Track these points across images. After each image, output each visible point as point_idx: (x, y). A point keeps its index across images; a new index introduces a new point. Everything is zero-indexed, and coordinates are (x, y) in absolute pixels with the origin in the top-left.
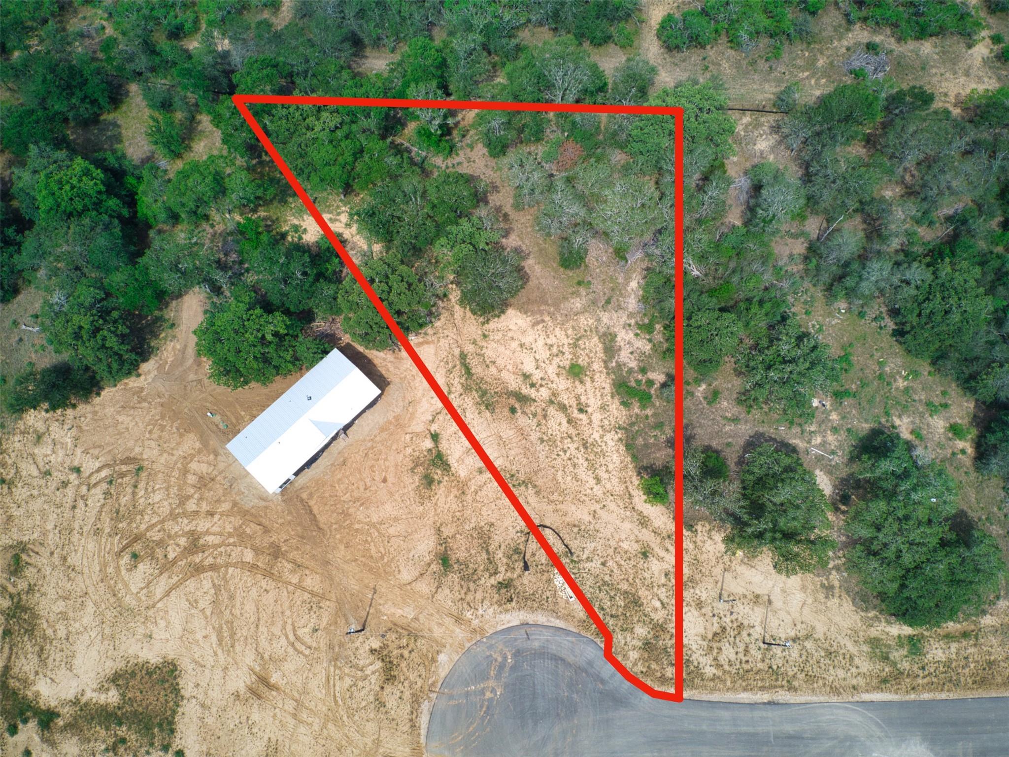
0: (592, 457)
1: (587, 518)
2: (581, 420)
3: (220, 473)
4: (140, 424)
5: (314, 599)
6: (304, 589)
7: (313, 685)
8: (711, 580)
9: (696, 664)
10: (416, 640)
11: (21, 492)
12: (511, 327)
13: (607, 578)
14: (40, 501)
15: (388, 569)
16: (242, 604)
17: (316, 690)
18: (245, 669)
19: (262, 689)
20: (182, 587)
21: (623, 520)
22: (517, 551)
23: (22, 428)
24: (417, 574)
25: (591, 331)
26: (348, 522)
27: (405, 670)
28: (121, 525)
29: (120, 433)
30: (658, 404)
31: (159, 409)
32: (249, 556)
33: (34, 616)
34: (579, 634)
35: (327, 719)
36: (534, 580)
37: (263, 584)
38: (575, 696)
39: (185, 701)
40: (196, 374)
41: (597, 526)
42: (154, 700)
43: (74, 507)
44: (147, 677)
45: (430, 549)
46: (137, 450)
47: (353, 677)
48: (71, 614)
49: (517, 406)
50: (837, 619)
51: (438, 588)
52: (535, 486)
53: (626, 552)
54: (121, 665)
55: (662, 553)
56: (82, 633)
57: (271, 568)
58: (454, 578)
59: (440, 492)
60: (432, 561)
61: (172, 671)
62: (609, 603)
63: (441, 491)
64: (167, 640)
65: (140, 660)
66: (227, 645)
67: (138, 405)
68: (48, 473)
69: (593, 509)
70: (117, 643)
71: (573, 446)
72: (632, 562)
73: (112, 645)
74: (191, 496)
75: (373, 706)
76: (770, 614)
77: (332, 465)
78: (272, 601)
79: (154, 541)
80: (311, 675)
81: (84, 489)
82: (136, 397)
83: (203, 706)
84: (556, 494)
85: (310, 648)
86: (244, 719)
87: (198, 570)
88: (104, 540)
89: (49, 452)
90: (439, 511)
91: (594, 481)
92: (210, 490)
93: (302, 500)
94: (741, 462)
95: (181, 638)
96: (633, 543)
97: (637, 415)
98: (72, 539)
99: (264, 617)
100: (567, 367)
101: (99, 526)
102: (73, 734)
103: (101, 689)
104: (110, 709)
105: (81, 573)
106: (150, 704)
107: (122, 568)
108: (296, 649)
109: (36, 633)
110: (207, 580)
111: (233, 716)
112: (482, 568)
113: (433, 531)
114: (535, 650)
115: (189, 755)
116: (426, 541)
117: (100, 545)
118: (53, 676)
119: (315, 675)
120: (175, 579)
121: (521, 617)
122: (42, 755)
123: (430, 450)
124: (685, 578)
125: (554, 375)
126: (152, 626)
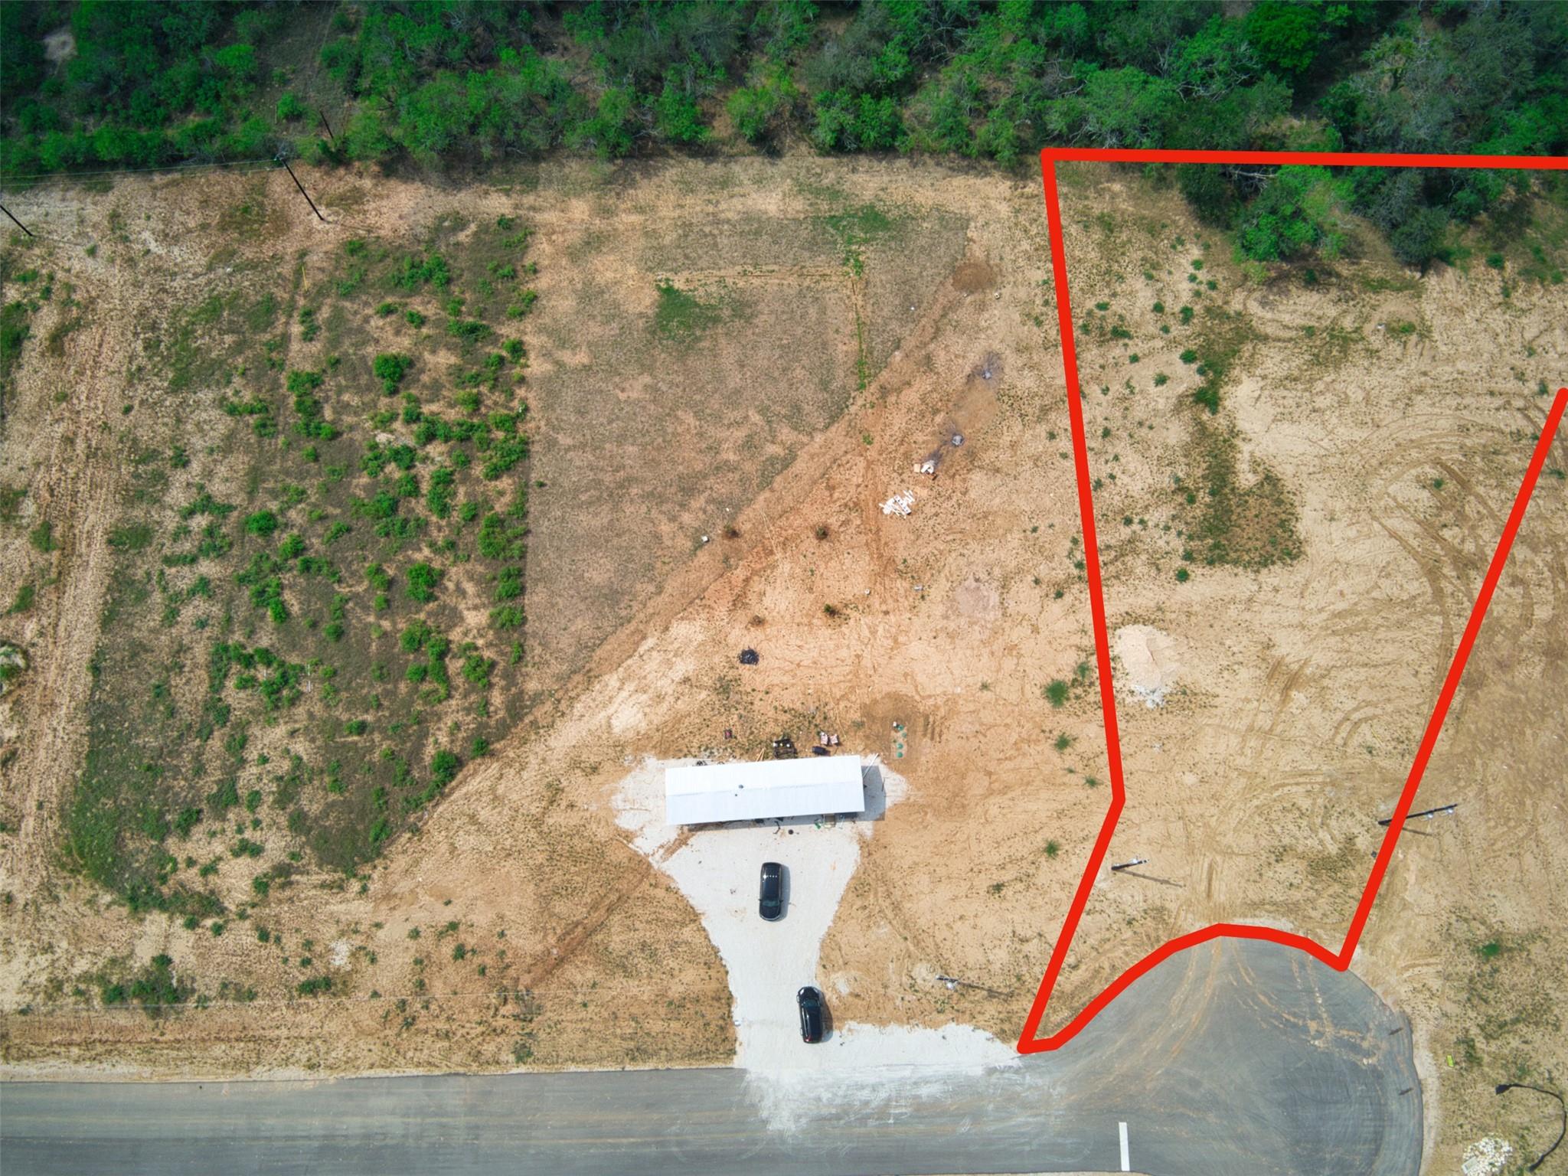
7: (1295, 753)
11: (1497, 320)
14: (1492, 347)
16: (1394, 641)
17: (1289, 758)
18: (1305, 654)
19: (1282, 679)
20: (1405, 554)
22: (1524, 1071)
26: (1532, 788)
27: (1331, 891)
28: (1478, 459)
33: (1338, 364)
35: (1252, 776)
36: (1484, 1102)
37: (1425, 668)
39: (1253, 576)
42: (1248, 534)
43: (1492, 394)
44: (1277, 521)
45: (1508, 925)
47: (1313, 812)
48: (1347, 411)
54: (1289, 484)
56: (1325, 428)
58: (1470, 965)
60: (1489, 927)
61: (1289, 554)
64: (1331, 542)
65: (1299, 510)
66: (1334, 624)
68: (1531, 352)
70: (1318, 476)
73: (1316, 469)
75: (1276, 843)
78: (1403, 683)
79: (1463, 507)
80: (1308, 748)
81: (1520, 403)
83: (1250, 600)
85: (1345, 744)
86: (1239, 658)
87: (1433, 573)
88: (1454, 439)
95: (1336, 561)
98: (1448, 398)
99: (1379, 674)
101: (1472, 430)
102: (1192, 434)
103: (1255, 463)
104: (1231, 478)
105: (1405, 416)
106: (1243, 530)
107: (1419, 470)
108: (1340, 724)
109: (1316, 368)
110: (1419, 587)
111: (1241, 643)
112: (1491, 1012)
113: (1533, 926)
114: (1386, 1104)
115: (1184, 588)
116: (1517, 916)
117: (1446, 436)
118: (1263, 399)
119: (1309, 754)
120: (1415, 543)
121: (1430, 1080)
122: (1163, 398)
126: (1346, 519)
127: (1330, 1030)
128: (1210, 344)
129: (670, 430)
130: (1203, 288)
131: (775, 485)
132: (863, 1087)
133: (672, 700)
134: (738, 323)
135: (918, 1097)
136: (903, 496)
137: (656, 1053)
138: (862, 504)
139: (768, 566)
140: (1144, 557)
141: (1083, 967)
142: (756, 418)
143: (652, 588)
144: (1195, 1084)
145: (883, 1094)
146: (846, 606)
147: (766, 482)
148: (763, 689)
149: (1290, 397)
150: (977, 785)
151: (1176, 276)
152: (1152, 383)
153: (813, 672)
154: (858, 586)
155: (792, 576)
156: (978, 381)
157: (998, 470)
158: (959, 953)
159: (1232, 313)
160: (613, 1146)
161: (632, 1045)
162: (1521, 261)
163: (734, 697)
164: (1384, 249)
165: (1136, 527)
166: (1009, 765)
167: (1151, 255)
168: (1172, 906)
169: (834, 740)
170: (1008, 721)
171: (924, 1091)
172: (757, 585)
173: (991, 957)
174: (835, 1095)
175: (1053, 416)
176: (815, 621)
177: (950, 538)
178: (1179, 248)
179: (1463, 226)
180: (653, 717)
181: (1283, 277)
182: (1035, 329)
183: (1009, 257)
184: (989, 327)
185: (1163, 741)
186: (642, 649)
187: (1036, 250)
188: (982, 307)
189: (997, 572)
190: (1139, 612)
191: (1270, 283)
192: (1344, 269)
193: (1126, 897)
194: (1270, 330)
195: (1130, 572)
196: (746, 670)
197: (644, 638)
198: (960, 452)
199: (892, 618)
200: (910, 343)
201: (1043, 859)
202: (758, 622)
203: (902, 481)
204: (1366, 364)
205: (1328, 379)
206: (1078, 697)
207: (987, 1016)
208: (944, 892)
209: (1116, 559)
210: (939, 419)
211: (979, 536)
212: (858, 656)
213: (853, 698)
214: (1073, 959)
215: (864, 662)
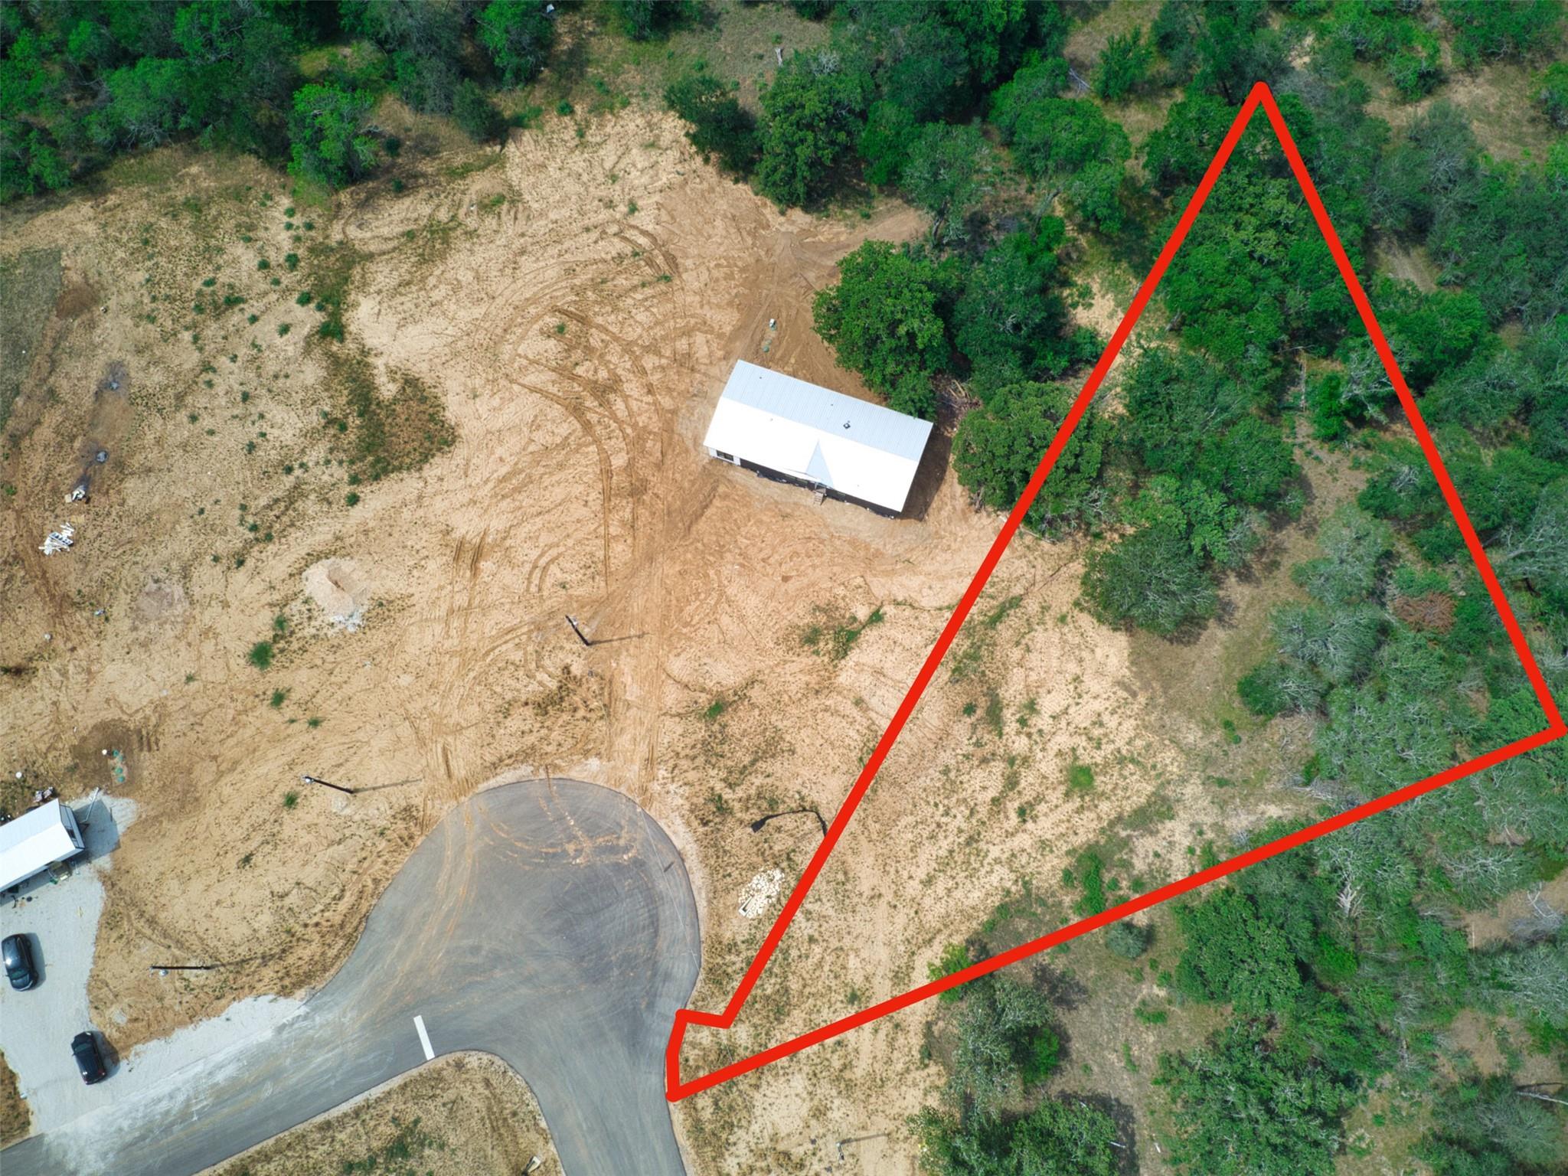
0: (959, 858)
1: (865, 887)
2: (1007, 818)
3: (705, 374)
4: (722, 249)
5: (600, 565)
6: (607, 546)
7: (496, 615)
8: (863, 1117)
9: (732, 1139)
10: (601, 718)
11: (577, 161)
12: (1098, 651)
13: (794, 953)
14: (577, 188)
15: (675, 639)
16: (559, 483)
17: (493, 622)
18: (483, 526)
19: (467, 557)
20: (549, 402)
21: (886, 944)
22: (773, 803)
23: (655, 120)
24: (685, 680)
25: (1159, 775)
26: (712, 559)
27: (560, 722)
28: (590, 293)
29: (700, 232)
30: (1095, 930)
31: (752, 260)
32: (619, 461)
33: (443, 257)
34: (700, 943)
35: (461, 654)
36: (744, 844)
37: (593, 495)
38: (616, 972)
39: (417, 475)
40: (818, 278)
41: (860, 908)
42: (404, 438)
43: (588, 230)
44: (427, 417)
45: (724, 683)
46: (689, 263)
47: (526, 660)
48: (462, 294)
49: (980, 712)
51: (679, 715)
53: (844, 967)
54: (428, 380)
56: (446, 317)
57: (616, 495)
58: (700, 729)
60: (710, 692)
61: (445, 442)
63: (806, 660)
64: (480, 417)
65: (443, 399)
66: (502, 489)
67: (744, 234)
68: (614, 178)
69: (883, 891)
70: (453, 362)
71: (960, 821)
72: (833, 983)
73: (448, 357)
74: (661, 356)
75: (500, 702)
77: (776, 502)
78: (576, 516)
79: (588, 341)
80: (507, 607)
81: (614, 229)
82: (753, 225)
83: (420, 497)
84: (878, 826)
85: (540, 590)
86: (424, 553)
87: (577, 410)
88: (564, 284)
89: (639, 166)
90: (778, 670)
91: (924, 877)
92: (678, 372)
93: (714, 489)
94: (1067, 1098)
95: (488, 432)
96: (862, 973)
97: (1060, 903)
98: (549, 248)
99: (554, 517)
100: (1080, 763)
101: (578, 270)
103: (392, 373)
104: (374, 394)
105: (515, 280)
106: (398, 437)
107: (541, 323)
108: (531, 573)
109: (425, 266)
110: (569, 426)
111: (425, 539)
112: (730, 763)
113: (748, 674)
114: (653, 888)
115: (357, 511)
116: (731, 672)
117: (556, 283)
118: (384, 312)
119: (510, 611)
120: (554, 390)
121: (688, 847)
122: (290, 345)
123: (854, 619)
124: (847, 1075)
125: (1056, 748)
126: (487, 392)
127: (587, 845)
128: (321, 280)
130: (301, 232)
132: (161, 1100)
135: (217, 1084)
136: (60, 530)
138: (22, 555)
140: (313, 497)
141: (348, 894)
144: (475, 950)
145: (181, 1098)
146: (31, 659)
149: (407, 302)
150: (204, 774)
151: (273, 230)
152: (277, 336)
154: (39, 634)
156: (106, 394)
157: (150, 470)
158: (224, 936)
159: (334, 245)
162: (585, 101)
164: (461, 136)
165: (298, 472)
166: (231, 742)
167: (245, 219)
168: (417, 801)
170: (221, 700)
171: (220, 1077)
173: (256, 926)
175: (189, 399)
177: (118, 553)
178: (269, 203)
181: (373, 195)
182: (150, 326)
183: (106, 269)
184: (105, 341)
185: (372, 656)
187: (132, 254)
188: (92, 325)
189: (175, 565)
190: (319, 549)
191: (362, 205)
192: (428, 167)
193: (372, 812)
194: (373, 247)
195: (303, 516)
198: (107, 467)
199: (81, 652)
200: (29, 384)
201: (285, 813)
203: (57, 516)
204: (468, 246)
205: (437, 272)
206: (282, 651)
207: (266, 981)
208: (196, 886)
209: (287, 508)
210: (77, 444)
211: (148, 539)
212: (54, 703)
213: (60, 745)
214: (336, 891)
215: (62, 707)
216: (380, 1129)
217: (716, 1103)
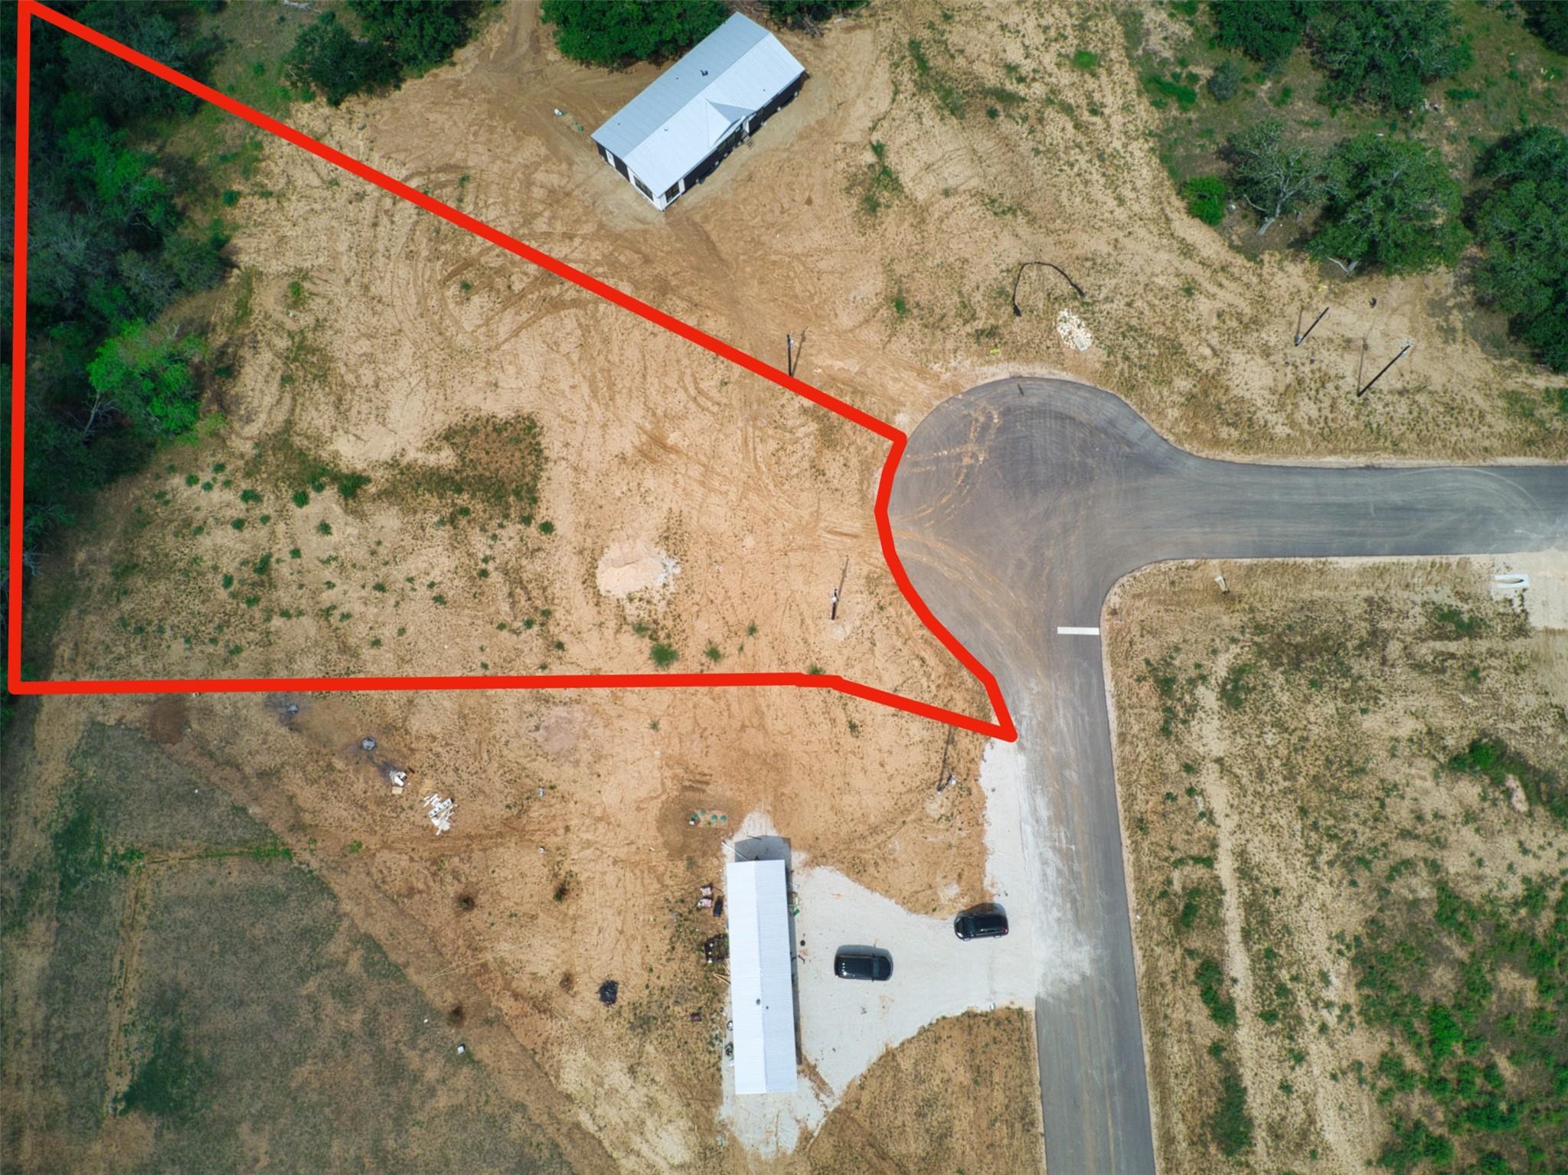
0: (1111, 171)
1: (1105, 249)
2: (1094, 124)
3: (578, 186)
4: (460, 124)
7: (726, 448)
8: (1283, 321)
9: (1262, 423)
11: (295, 207)
13: (1134, 322)
14: (325, 218)
15: (819, 312)
16: (622, 349)
17: (731, 453)
18: (632, 427)
19: (656, 450)
20: (535, 326)
21: (1157, 249)
22: (1002, 292)
24: (861, 318)
25: (1105, 9)
26: (760, 253)
27: (850, 433)
28: (443, 248)
29: (432, 135)
30: (1204, 106)
31: (485, 106)
33: (327, 359)
34: (1095, 388)
35: (747, 488)
36: (1028, 328)
37: (648, 326)
38: (1090, 461)
39: (551, 464)
41: (1120, 259)
42: (506, 463)
43: (375, 225)
44: (495, 435)
45: (878, 291)
46: (458, 155)
47: (780, 439)
48: (380, 357)
49: (999, 107)
50: (1461, 368)
51: (890, 336)
52: (1028, 213)
53: (1161, 289)
54: (456, 419)
55: (1213, 289)
56: (397, 379)
58: (912, 325)
59: (889, 219)
60: (881, 306)
61: (530, 428)
62: (1137, 352)
63: (891, 217)
64: (520, 390)
65: (483, 413)
66: (604, 397)
67: (455, 102)
68: (334, 183)
69: (1113, 237)
70: (449, 391)
71: (1083, 159)
72: (1171, 302)
73: (442, 393)
74: (540, 214)
75: (808, 474)
76: (1366, 362)
77: (733, 180)
78: (662, 348)
79: (491, 269)
80: (722, 437)
82: (451, 92)
83: (576, 469)
84: (1058, 221)
85: (718, 404)
86: (633, 486)
87: (556, 305)
88: (420, 265)
90: (887, 244)
91: (1115, 203)
92: (564, 207)
93: (694, 224)
95: (539, 387)
96: (1171, 277)
97: (1175, 118)
98: (375, 264)
99: (653, 366)
100: (1072, 56)
101: (412, 248)
102: (391, 504)
103: (429, 447)
104: (444, 472)
105: (391, 305)
106: (502, 467)
107: (449, 301)
108: (699, 405)
109: (330, 379)
110: (569, 320)
111: (619, 482)
115: (560, 527)
117: (416, 271)
118: (358, 433)
119: (727, 436)
120: (525, 316)
122: (346, 531)
123: (871, 166)
124: (1246, 320)
125: (1053, 65)
126: (498, 374)
127: (971, 447)
128: (288, 476)
129: (315, 1098)
130: (221, 478)
131: (401, 960)
132: (1045, 875)
133: (654, 1088)
134: (184, 1008)
135: (1049, 818)
136: (430, 807)
137: (1025, 1098)
138: (435, 855)
139: (500, 969)
140: (524, 562)
141: (923, 654)
142: (311, 986)
143: (517, 1118)
144: (1020, 565)
145: (1050, 854)
146: (556, 875)
147: (396, 972)
148: (646, 974)
149: (358, 407)
150: (754, 741)
151: (202, 503)
152: (328, 538)
153: (630, 916)
154: (533, 862)
155: (515, 940)
156: (298, 719)
158: (915, 770)
159: (255, 452)
160: (1117, 1145)
161: (1018, 1126)
162: (233, 176)
163: (655, 1011)
164: (202, 298)
165: (491, 567)
166: (735, 708)
167: (172, 527)
168: (866, 570)
169: (707, 892)
170: (690, 705)
171: (1044, 813)
172: (523, 984)
173: (918, 739)
174: (1054, 904)
175: (352, 641)
176: (571, 912)
177: (485, 756)
178: (169, 497)
179: (187, 222)
180: (673, 1112)
181: (219, 399)
182: (244, 654)
185: (712, 562)
186: (592, 1128)
187: (145, 648)
188: (208, 712)
189: (529, 707)
190: (583, 571)
191: (225, 412)
192: (220, 339)
193: (858, 609)
194: (280, 417)
195: (539, 577)
196: (624, 997)
197: (577, 1126)
198: (384, 742)
199: (574, 823)
200: (240, 795)
202: (567, 981)
203: (411, 808)
205: (343, 370)
206: (668, 636)
207: (971, 746)
208: (858, 781)
209: (524, 588)
210: (339, 765)
211: (486, 724)
212: (615, 863)
213: (662, 868)
214: (917, 663)
215: (622, 856)
216: (1142, 695)
217: (1229, 425)
